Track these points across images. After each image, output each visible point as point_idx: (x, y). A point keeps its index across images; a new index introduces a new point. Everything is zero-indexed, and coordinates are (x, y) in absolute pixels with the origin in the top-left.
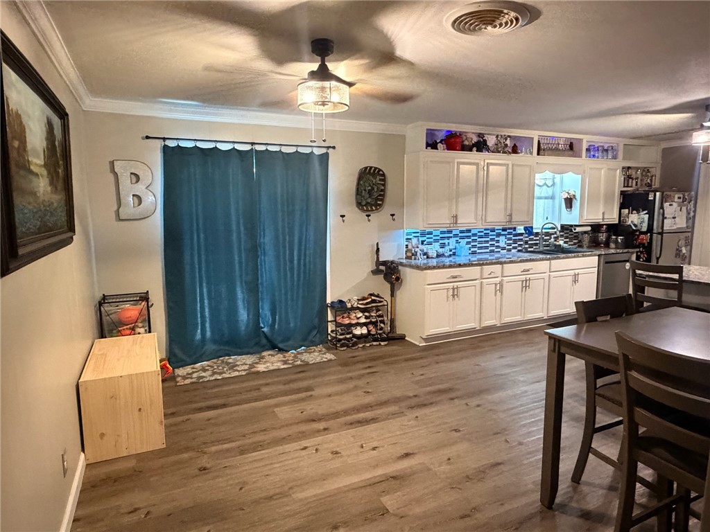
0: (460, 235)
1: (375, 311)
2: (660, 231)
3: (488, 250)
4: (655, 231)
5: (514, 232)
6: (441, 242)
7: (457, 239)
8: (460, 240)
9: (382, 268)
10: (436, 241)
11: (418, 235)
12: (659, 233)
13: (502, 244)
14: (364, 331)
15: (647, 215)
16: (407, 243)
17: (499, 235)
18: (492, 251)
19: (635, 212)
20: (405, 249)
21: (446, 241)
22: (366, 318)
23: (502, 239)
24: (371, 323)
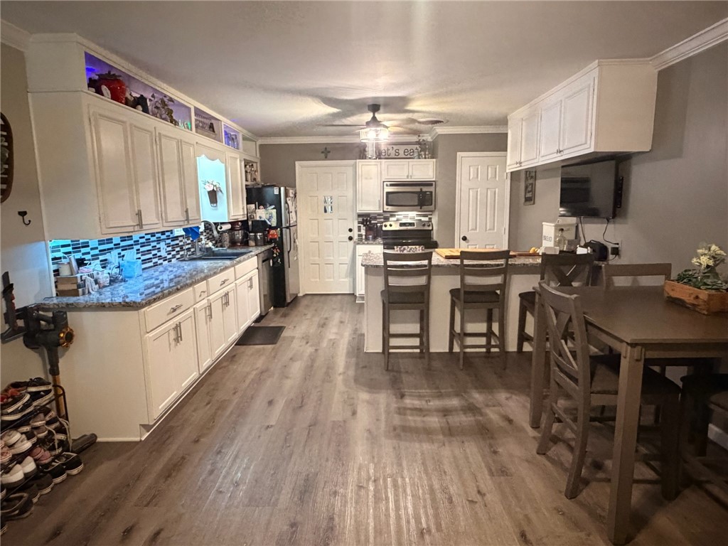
0: (123, 244)
1: (42, 415)
2: (288, 225)
3: (151, 264)
4: (284, 226)
5: (171, 236)
6: (101, 258)
7: (119, 250)
8: (123, 253)
9: (20, 323)
10: (95, 257)
11: (70, 249)
12: (287, 228)
13: (163, 253)
14: (30, 466)
15: (275, 210)
16: (55, 267)
17: (159, 241)
18: (156, 264)
19: (261, 207)
20: (53, 279)
21: (107, 256)
22: (29, 436)
23: (162, 245)
24: (40, 442)
